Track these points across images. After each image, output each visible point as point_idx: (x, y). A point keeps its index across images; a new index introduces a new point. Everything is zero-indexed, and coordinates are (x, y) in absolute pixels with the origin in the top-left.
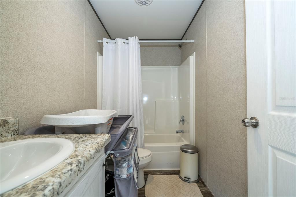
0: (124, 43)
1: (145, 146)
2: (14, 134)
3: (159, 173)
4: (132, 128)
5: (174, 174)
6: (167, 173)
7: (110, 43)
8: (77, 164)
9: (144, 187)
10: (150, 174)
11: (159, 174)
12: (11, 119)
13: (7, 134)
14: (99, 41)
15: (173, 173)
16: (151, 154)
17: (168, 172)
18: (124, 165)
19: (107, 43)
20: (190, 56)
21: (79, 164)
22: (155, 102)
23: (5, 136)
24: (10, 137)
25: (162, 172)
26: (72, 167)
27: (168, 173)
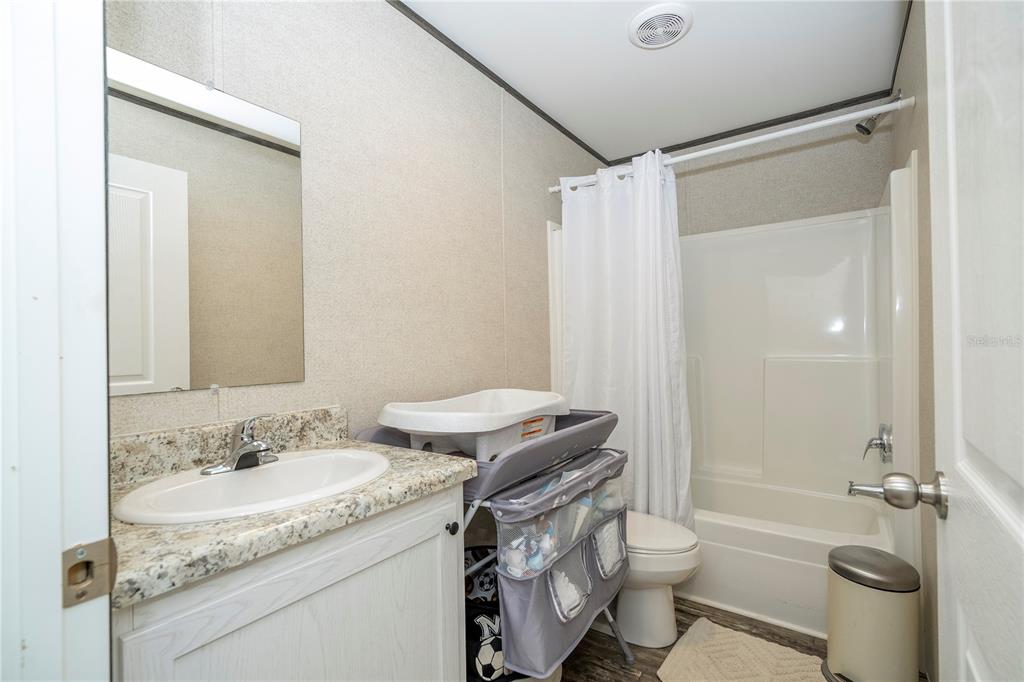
0: (621, 177)
1: (696, 517)
2: (341, 437)
3: (743, 627)
4: (612, 452)
5: (809, 649)
6: (777, 635)
7: (582, 186)
8: (349, 504)
9: (668, 648)
10: (706, 616)
11: (743, 630)
12: (335, 410)
13: (329, 436)
14: (551, 189)
15: (801, 646)
16: (695, 546)
17: (782, 634)
18: (515, 543)
19: (574, 189)
20: (894, 168)
21: (353, 506)
22: (765, 360)
23: (327, 439)
24: (334, 441)
25: (756, 627)
26: (337, 507)
27: (781, 637)
